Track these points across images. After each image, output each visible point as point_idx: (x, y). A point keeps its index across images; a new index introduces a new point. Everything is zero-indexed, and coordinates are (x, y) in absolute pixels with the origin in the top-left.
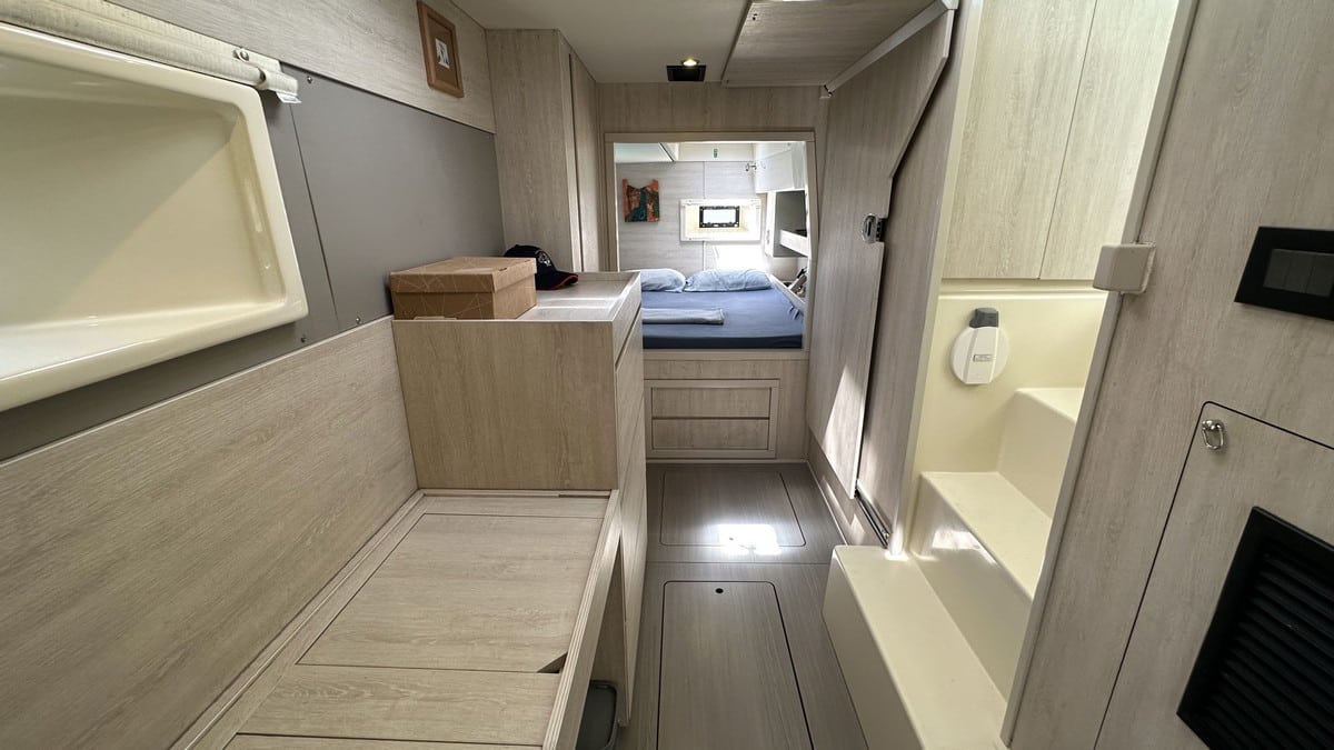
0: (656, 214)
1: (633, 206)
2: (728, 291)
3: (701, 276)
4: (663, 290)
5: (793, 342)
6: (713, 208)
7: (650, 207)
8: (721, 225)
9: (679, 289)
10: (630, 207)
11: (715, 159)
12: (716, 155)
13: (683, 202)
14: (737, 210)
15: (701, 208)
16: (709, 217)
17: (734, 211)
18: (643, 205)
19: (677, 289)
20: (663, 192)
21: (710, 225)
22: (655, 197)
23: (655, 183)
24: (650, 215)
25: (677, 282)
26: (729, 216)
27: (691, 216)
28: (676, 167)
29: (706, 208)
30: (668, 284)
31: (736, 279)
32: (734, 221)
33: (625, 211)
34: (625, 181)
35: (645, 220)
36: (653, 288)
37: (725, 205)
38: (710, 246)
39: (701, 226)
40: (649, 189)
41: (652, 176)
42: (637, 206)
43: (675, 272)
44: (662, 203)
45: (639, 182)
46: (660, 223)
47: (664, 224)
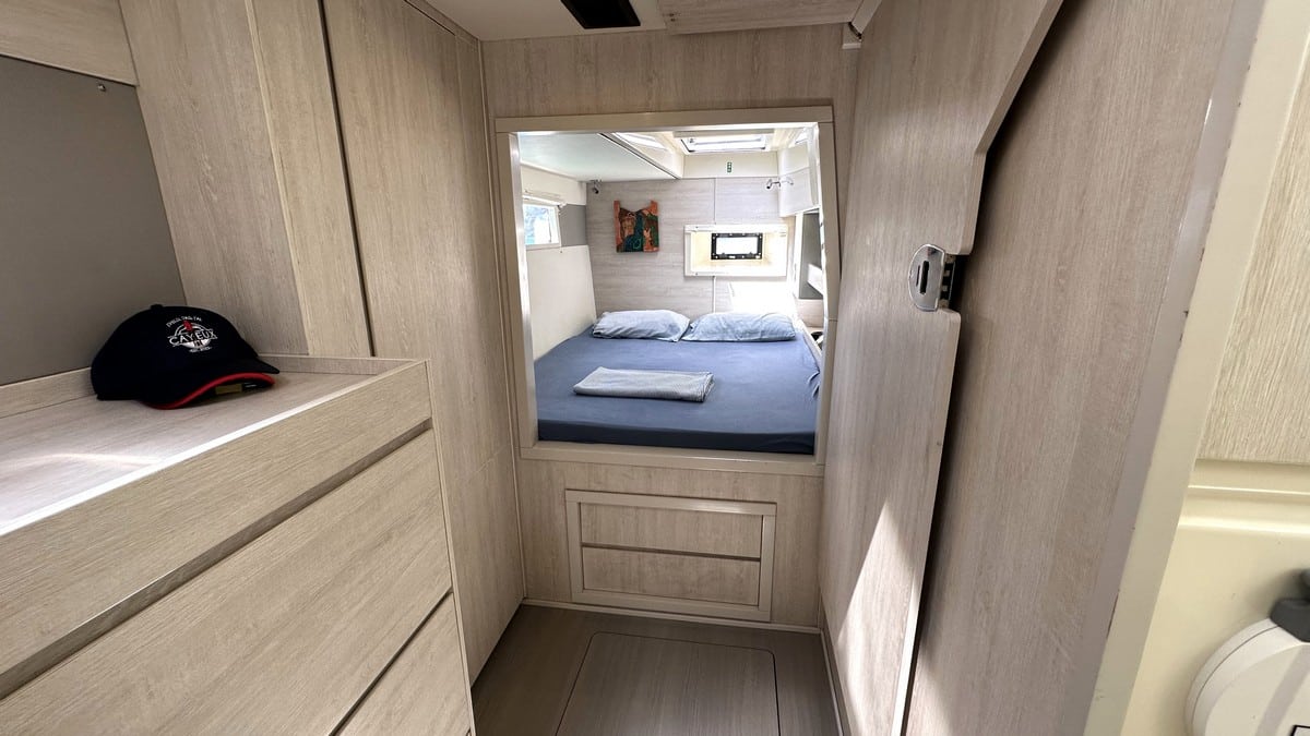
0: (655, 243)
1: (627, 234)
2: (739, 342)
3: (706, 323)
4: (655, 337)
5: (800, 445)
6: (729, 236)
7: (647, 234)
8: (738, 257)
9: (675, 337)
10: (622, 234)
11: (729, 175)
12: (729, 170)
13: (688, 228)
14: (760, 238)
15: (713, 235)
16: (724, 246)
17: (755, 240)
18: (638, 231)
19: (672, 338)
20: (664, 217)
21: (725, 257)
22: (653, 223)
23: (654, 205)
24: (647, 244)
25: (673, 328)
26: (749, 246)
27: (699, 245)
28: (679, 186)
29: (719, 235)
30: (661, 330)
31: (750, 326)
32: (755, 252)
33: (617, 239)
34: (617, 203)
35: (641, 250)
36: (643, 335)
37: (743, 232)
38: (722, 283)
39: (713, 258)
40: (646, 213)
41: (651, 197)
42: (632, 233)
43: (673, 314)
44: (663, 230)
45: (634, 203)
46: (660, 254)
47: (666, 255)
